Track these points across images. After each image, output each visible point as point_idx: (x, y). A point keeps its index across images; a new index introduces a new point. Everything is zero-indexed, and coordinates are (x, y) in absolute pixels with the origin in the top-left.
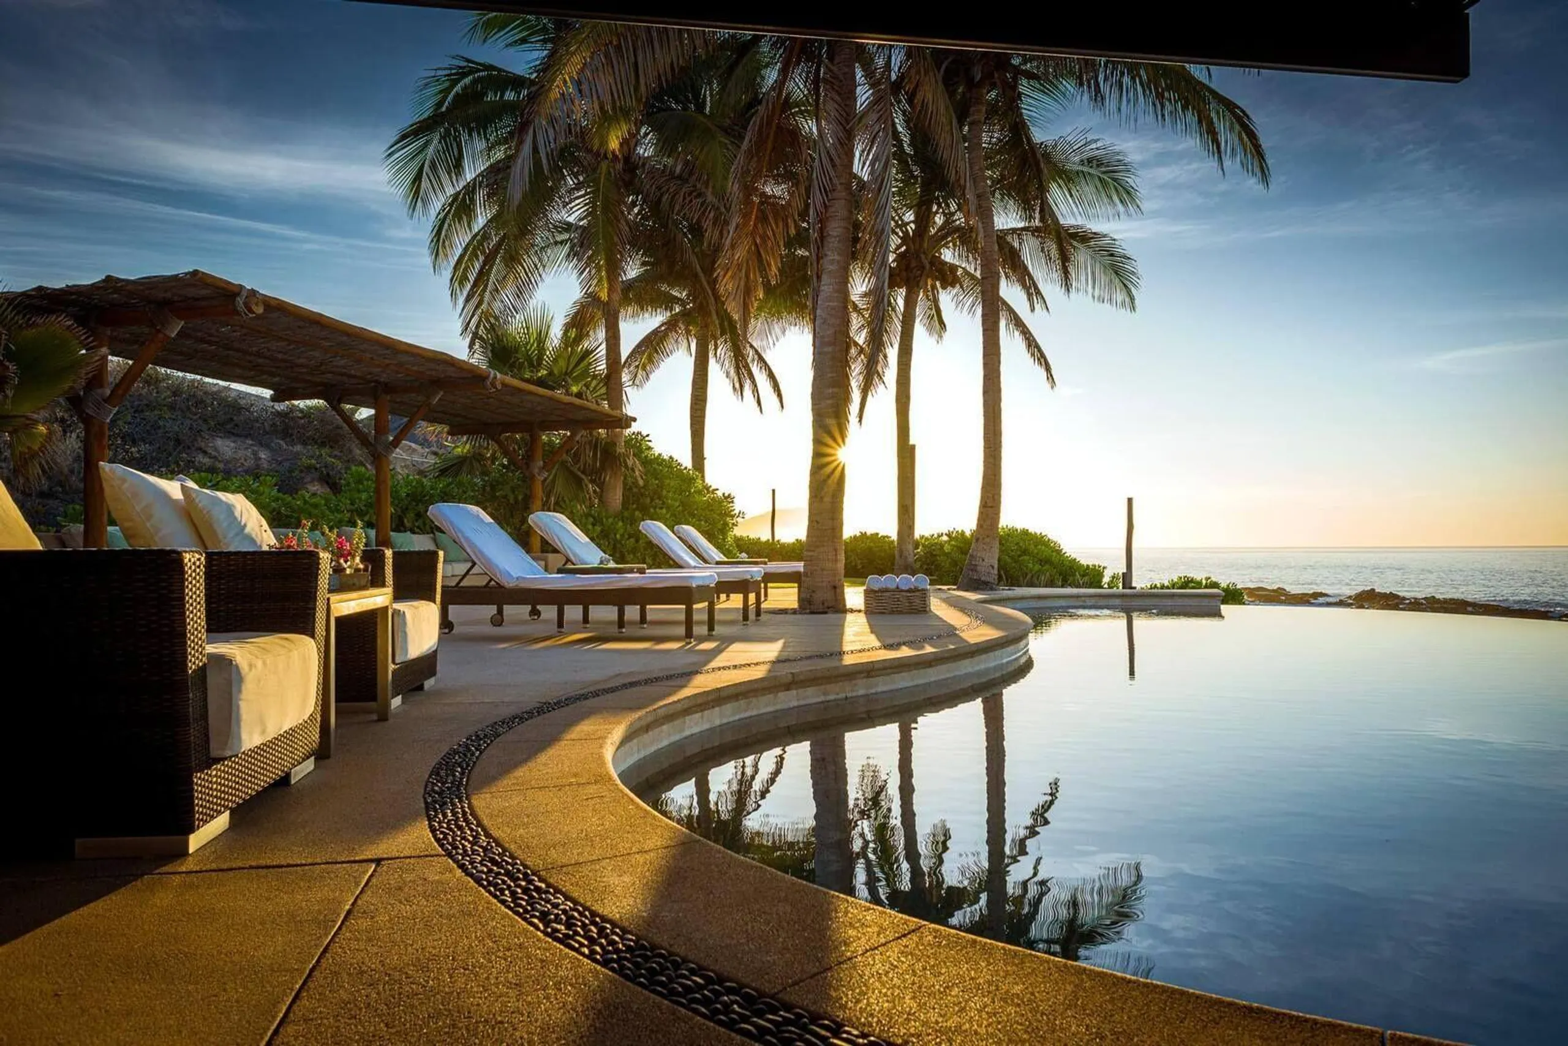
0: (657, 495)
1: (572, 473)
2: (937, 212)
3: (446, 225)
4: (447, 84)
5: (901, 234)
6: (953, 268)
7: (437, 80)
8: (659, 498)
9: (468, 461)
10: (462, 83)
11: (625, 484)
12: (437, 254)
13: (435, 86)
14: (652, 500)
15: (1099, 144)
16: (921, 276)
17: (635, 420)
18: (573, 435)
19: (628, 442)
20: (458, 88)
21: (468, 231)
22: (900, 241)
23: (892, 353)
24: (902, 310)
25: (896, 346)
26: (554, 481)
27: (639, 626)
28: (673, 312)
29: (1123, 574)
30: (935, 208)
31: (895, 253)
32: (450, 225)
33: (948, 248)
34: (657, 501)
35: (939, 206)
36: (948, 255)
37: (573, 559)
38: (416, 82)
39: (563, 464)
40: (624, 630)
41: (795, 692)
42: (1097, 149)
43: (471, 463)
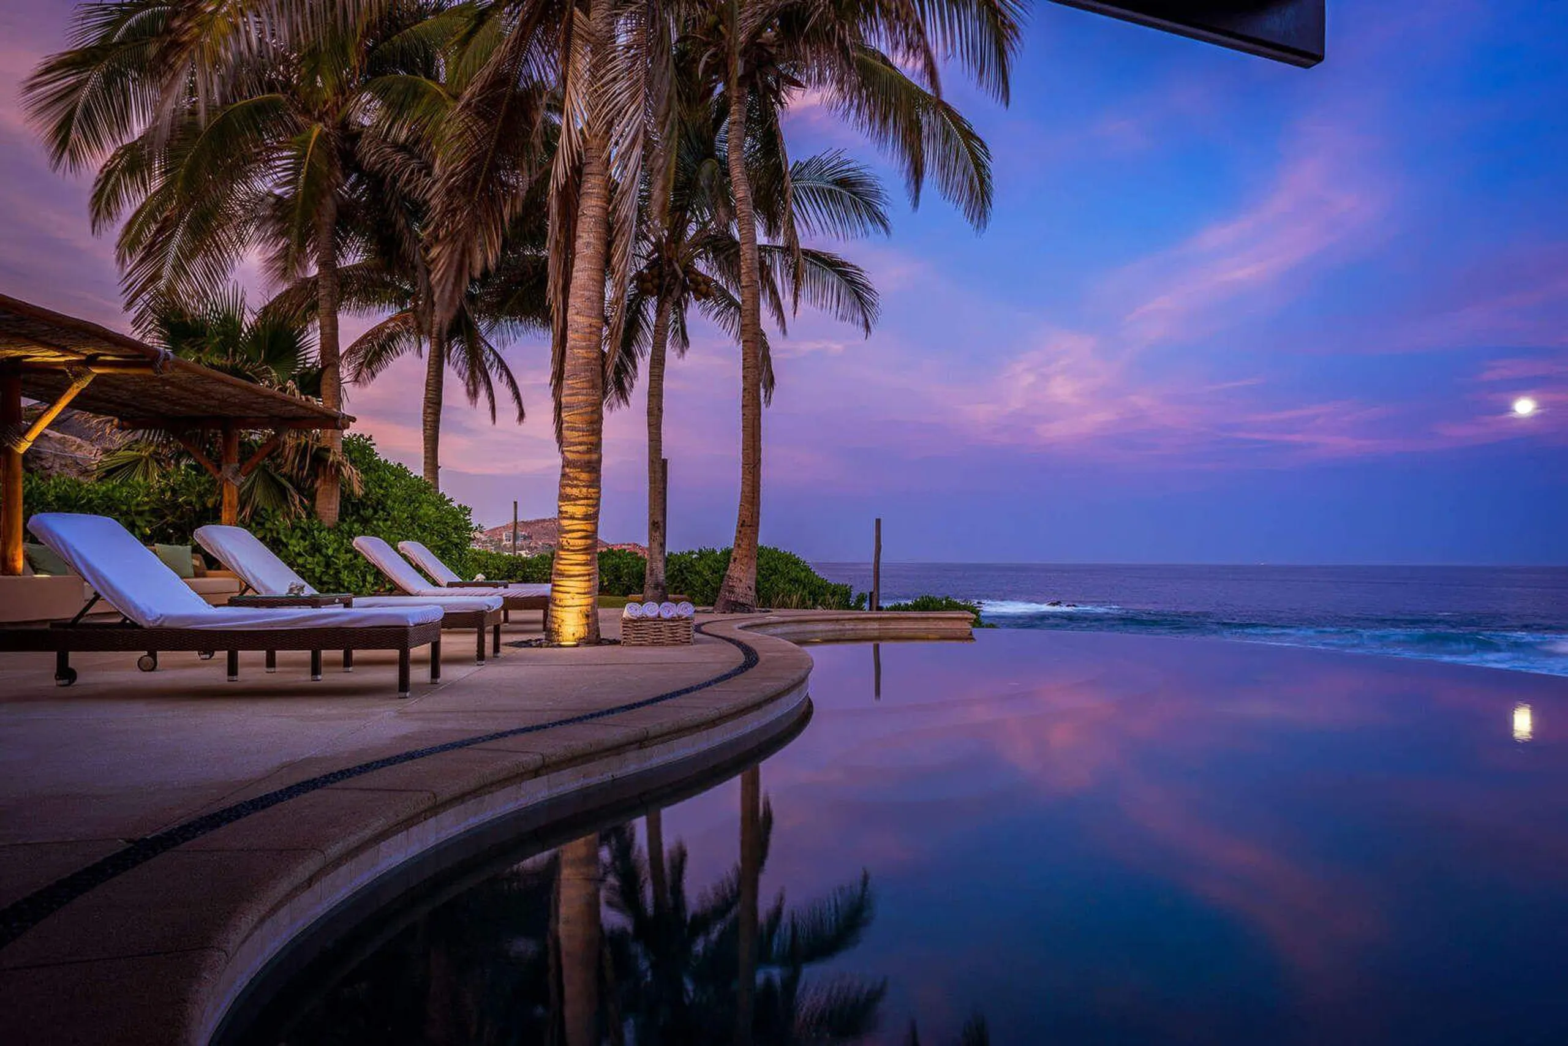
0: (379, 505)
1: (273, 479)
2: (691, 221)
3: (113, 180)
4: (116, 16)
5: (654, 240)
6: (707, 281)
7: (105, 9)
8: (383, 509)
9: (144, 460)
10: (137, 17)
11: (342, 493)
12: (98, 213)
13: (101, 15)
14: (376, 512)
15: (852, 165)
16: (675, 284)
17: (354, 420)
18: (278, 434)
19: (348, 446)
20: (132, 21)
21: (142, 190)
22: (652, 248)
23: (643, 364)
24: (654, 320)
25: (648, 358)
26: (251, 488)
27: (341, 669)
28: (404, 308)
29: (871, 593)
30: (689, 214)
31: (647, 259)
32: (118, 179)
33: (701, 258)
34: (381, 513)
35: (693, 212)
36: (701, 266)
37: (255, 585)
38: (76, 8)
39: (264, 469)
40: (319, 677)
41: (545, 778)
42: (848, 170)
43: (147, 463)
